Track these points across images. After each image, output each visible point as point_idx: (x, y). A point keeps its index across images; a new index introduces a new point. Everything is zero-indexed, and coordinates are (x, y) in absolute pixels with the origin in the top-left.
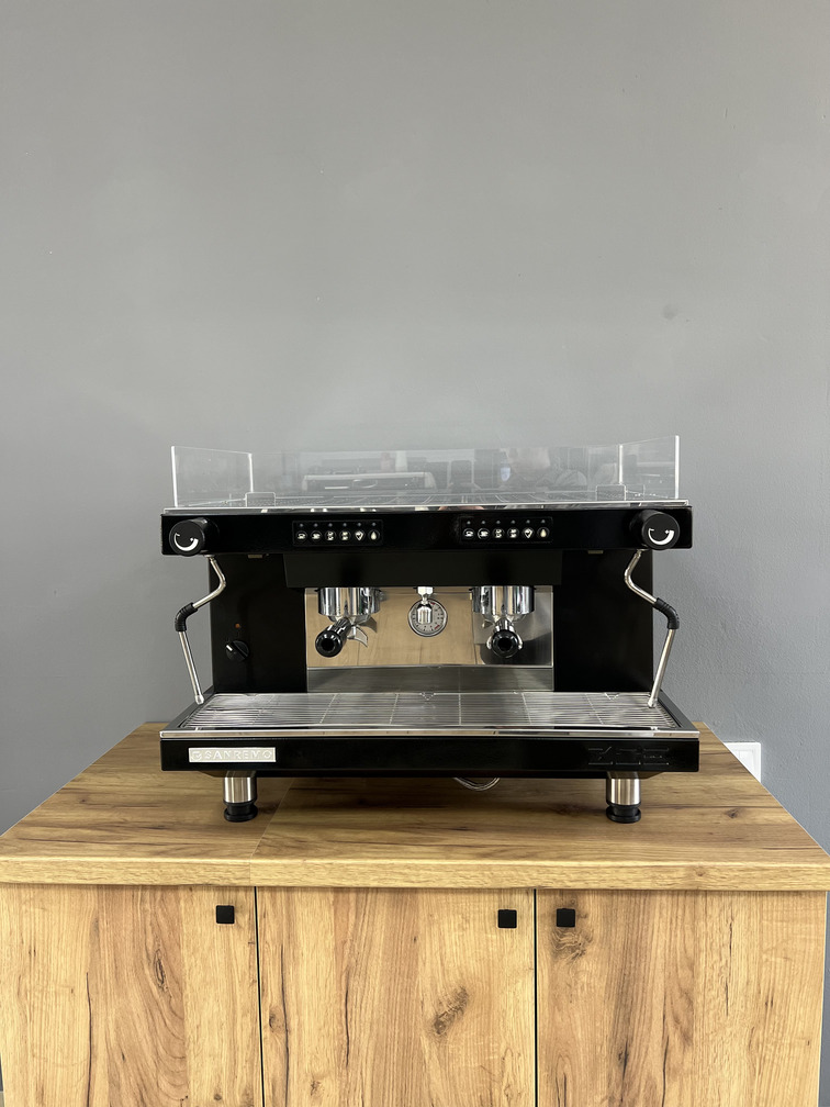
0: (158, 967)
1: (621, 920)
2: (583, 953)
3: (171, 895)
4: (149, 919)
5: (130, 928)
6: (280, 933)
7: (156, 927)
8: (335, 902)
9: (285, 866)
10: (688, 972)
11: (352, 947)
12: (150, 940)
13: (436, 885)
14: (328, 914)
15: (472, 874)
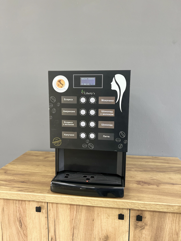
0: (20, 222)
1: (156, 220)
2: (144, 228)
3: (24, 202)
4: (17, 209)
5: (12, 210)
6: (54, 215)
7: (20, 211)
8: (70, 208)
9: (56, 197)
10: (176, 236)
11: (75, 221)
12: (18, 214)
13: (100, 206)
14: (68, 211)
15: (111, 203)
